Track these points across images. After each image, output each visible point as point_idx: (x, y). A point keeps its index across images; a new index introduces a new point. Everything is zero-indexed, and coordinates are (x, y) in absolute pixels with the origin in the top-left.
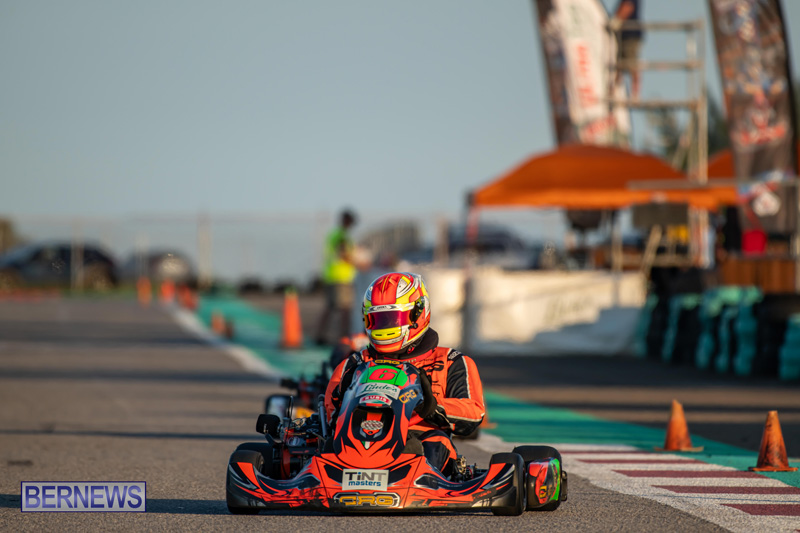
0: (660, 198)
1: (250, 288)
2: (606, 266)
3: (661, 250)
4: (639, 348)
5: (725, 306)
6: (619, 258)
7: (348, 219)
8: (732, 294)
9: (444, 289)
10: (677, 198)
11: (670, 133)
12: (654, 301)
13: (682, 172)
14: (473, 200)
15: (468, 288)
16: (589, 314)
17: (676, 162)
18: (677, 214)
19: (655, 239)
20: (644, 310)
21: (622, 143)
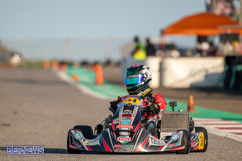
1: (84, 64)
4: (221, 84)
12: (227, 68)
15: (161, 65)
20: (224, 72)
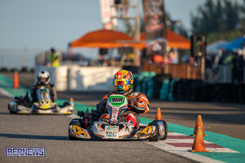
0: (126, 45)
2: (109, 65)
3: (126, 61)
5: (145, 78)
6: (113, 63)
7: (53, 51)
8: (146, 74)
9: (62, 71)
10: (131, 45)
11: (129, 26)
13: (132, 38)
14: (71, 45)
15: (69, 71)
16: (104, 80)
17: (130, 35)
18: (131, 50)
19: (124, 57)
21: (115, 29)
